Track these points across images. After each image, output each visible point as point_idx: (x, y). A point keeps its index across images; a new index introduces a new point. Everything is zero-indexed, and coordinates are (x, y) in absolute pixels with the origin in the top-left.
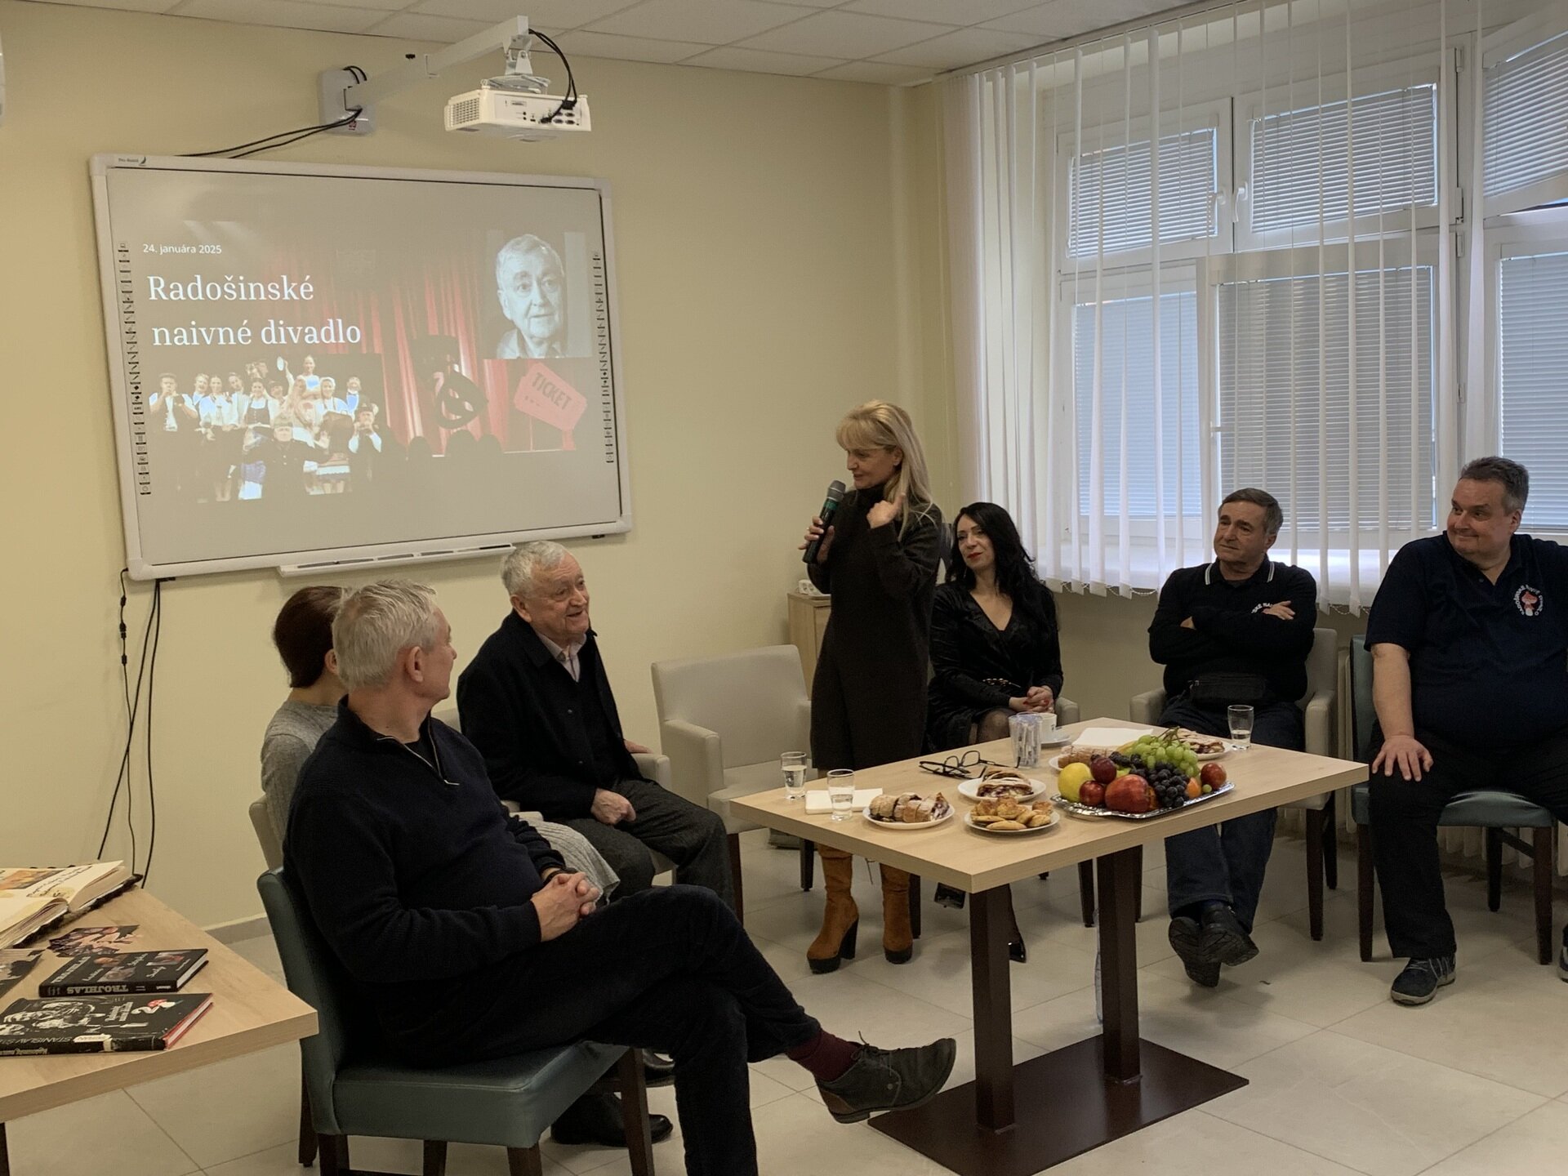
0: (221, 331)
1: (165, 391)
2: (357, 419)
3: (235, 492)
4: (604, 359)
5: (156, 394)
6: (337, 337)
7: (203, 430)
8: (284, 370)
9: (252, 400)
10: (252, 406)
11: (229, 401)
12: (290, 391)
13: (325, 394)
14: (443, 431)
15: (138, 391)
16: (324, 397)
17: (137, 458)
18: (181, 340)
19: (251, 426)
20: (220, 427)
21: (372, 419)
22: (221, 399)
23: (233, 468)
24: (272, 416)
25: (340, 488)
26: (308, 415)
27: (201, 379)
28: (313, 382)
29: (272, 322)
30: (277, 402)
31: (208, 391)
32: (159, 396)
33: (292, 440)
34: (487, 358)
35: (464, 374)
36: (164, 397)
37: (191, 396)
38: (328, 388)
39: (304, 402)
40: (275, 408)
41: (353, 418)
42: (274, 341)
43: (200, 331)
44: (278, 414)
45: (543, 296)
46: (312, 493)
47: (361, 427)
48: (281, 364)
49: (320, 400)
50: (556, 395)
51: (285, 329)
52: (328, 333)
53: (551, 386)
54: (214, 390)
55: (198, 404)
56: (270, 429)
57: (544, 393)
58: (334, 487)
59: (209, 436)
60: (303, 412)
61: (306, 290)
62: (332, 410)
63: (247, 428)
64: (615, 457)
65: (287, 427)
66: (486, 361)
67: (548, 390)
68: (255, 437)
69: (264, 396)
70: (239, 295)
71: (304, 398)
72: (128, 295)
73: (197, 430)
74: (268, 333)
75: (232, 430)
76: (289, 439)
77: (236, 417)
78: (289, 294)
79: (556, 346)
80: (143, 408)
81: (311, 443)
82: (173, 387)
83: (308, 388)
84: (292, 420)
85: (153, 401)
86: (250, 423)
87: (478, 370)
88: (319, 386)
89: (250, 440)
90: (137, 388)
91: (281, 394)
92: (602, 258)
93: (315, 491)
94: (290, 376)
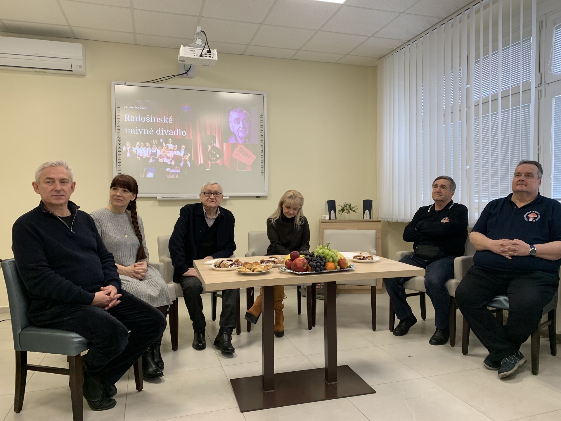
0: (145, 130)
1: (127, 146)
2: (183, 157)
3: (146, 175)
4: (262, 145)
5: (125, 147)
6: (179, 134)
7: (138, 157)
8: (162, 142)
9: (152, 150)
10: (152, 152)
11: (145, 150)
12: (164, 148)
13: (174, 150)
14: (209, 162)
15: (120, 145)
16: (174, 151)
17: (118, 164)
18: (133, 132)
19: (152, 157)
20: (143, 157)
21: (188, 158)
22: (143, 149)
23: (145, 168)
24: (158, 155)
25: (177, 176)
26: (169, 155)
27: (138, 143)
28: (171, 146)
29: (160, 128)
30: (160, 151)
31: (140, 147)
32: (126, 147)
33: (164, 162)
34: (225, 142)
35: (217, 146)
36: (127, 147)
37: (135, 147)
38: (175, 148)
39: (168, 151)
40: (159, 153)
41: (182, 157)
42: (160, 134)
43: (139, 130)
44: (159, 154)
45: (243, 125)
46: (168, 177)
47: (185, 159)
48: (161, 140)
49: (172, 151)
50: (246, 154)
51: (163, 131)
52: (176, 132)
53: (244, 152)
54: (142, 146)
55: (137, 150)
56: (157, 158)
57: (242, 154)
58: (175, 176)
59: (139, 159)
60: (167, 154)
61: (170, 120)
62: (176, 154)
63: (150, 158)
64: (263, 174)
65: (163, 158)
66: (224, 143)
67: (243, 153)
68: (153, 160)
69: (156, 149)
70: (151, 121)
71: (168, 150)
72: (119, 119)
73: (136, 157)
74: (158, 132)
75: (146, 158)
76: (162, 161)
77: (148, 154)
78: (165, 121)
79: (247, 140)
80: (121, 150)
81: (169, 163)
82: (130, 145)
83: (169, 147)
84: (164, 156)
85: (124, 148)
86: (152, 156)
87: (222, 146)
88: (172, 147)
89: (151, 161)
90: (119, 145)
91: (161, 149)
92: (263, 114)
93: (169, 177)
94: (164, 144)
